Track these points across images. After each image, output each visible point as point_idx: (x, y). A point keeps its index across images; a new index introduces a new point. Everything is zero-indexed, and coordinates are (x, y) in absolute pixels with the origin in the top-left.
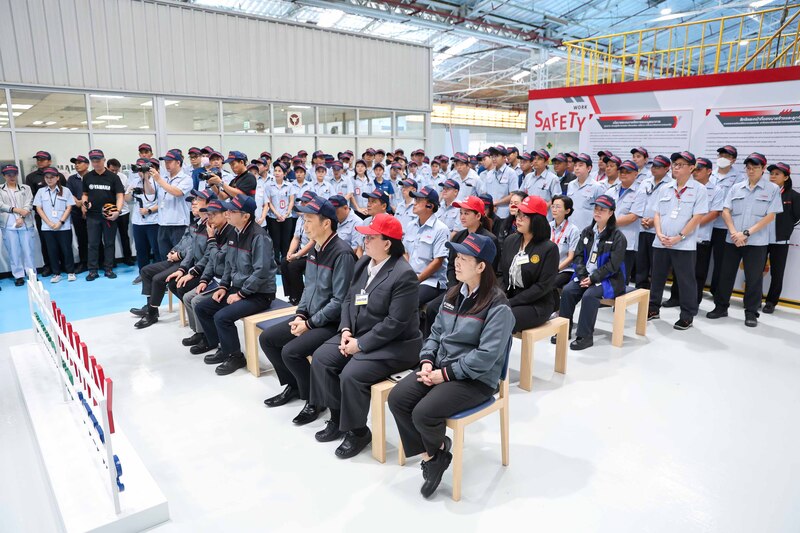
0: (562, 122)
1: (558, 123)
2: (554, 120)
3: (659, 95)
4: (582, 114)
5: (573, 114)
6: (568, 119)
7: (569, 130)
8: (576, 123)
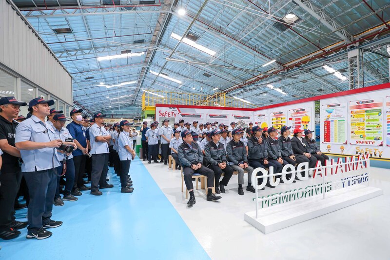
0: (169, 115)
1: (167, 115)
2: (166, 114)
3: (196, 109)
4: (175, 112)
5: (172, 112)
6: (171, 114)
7: (171, 117)
8: (173, 115)
